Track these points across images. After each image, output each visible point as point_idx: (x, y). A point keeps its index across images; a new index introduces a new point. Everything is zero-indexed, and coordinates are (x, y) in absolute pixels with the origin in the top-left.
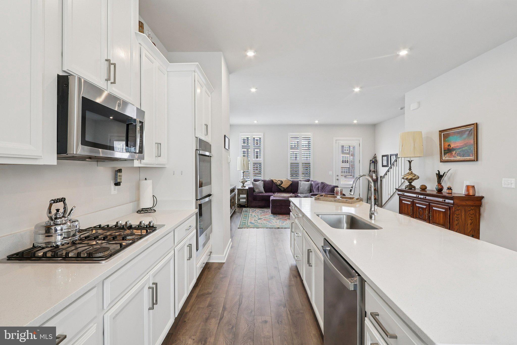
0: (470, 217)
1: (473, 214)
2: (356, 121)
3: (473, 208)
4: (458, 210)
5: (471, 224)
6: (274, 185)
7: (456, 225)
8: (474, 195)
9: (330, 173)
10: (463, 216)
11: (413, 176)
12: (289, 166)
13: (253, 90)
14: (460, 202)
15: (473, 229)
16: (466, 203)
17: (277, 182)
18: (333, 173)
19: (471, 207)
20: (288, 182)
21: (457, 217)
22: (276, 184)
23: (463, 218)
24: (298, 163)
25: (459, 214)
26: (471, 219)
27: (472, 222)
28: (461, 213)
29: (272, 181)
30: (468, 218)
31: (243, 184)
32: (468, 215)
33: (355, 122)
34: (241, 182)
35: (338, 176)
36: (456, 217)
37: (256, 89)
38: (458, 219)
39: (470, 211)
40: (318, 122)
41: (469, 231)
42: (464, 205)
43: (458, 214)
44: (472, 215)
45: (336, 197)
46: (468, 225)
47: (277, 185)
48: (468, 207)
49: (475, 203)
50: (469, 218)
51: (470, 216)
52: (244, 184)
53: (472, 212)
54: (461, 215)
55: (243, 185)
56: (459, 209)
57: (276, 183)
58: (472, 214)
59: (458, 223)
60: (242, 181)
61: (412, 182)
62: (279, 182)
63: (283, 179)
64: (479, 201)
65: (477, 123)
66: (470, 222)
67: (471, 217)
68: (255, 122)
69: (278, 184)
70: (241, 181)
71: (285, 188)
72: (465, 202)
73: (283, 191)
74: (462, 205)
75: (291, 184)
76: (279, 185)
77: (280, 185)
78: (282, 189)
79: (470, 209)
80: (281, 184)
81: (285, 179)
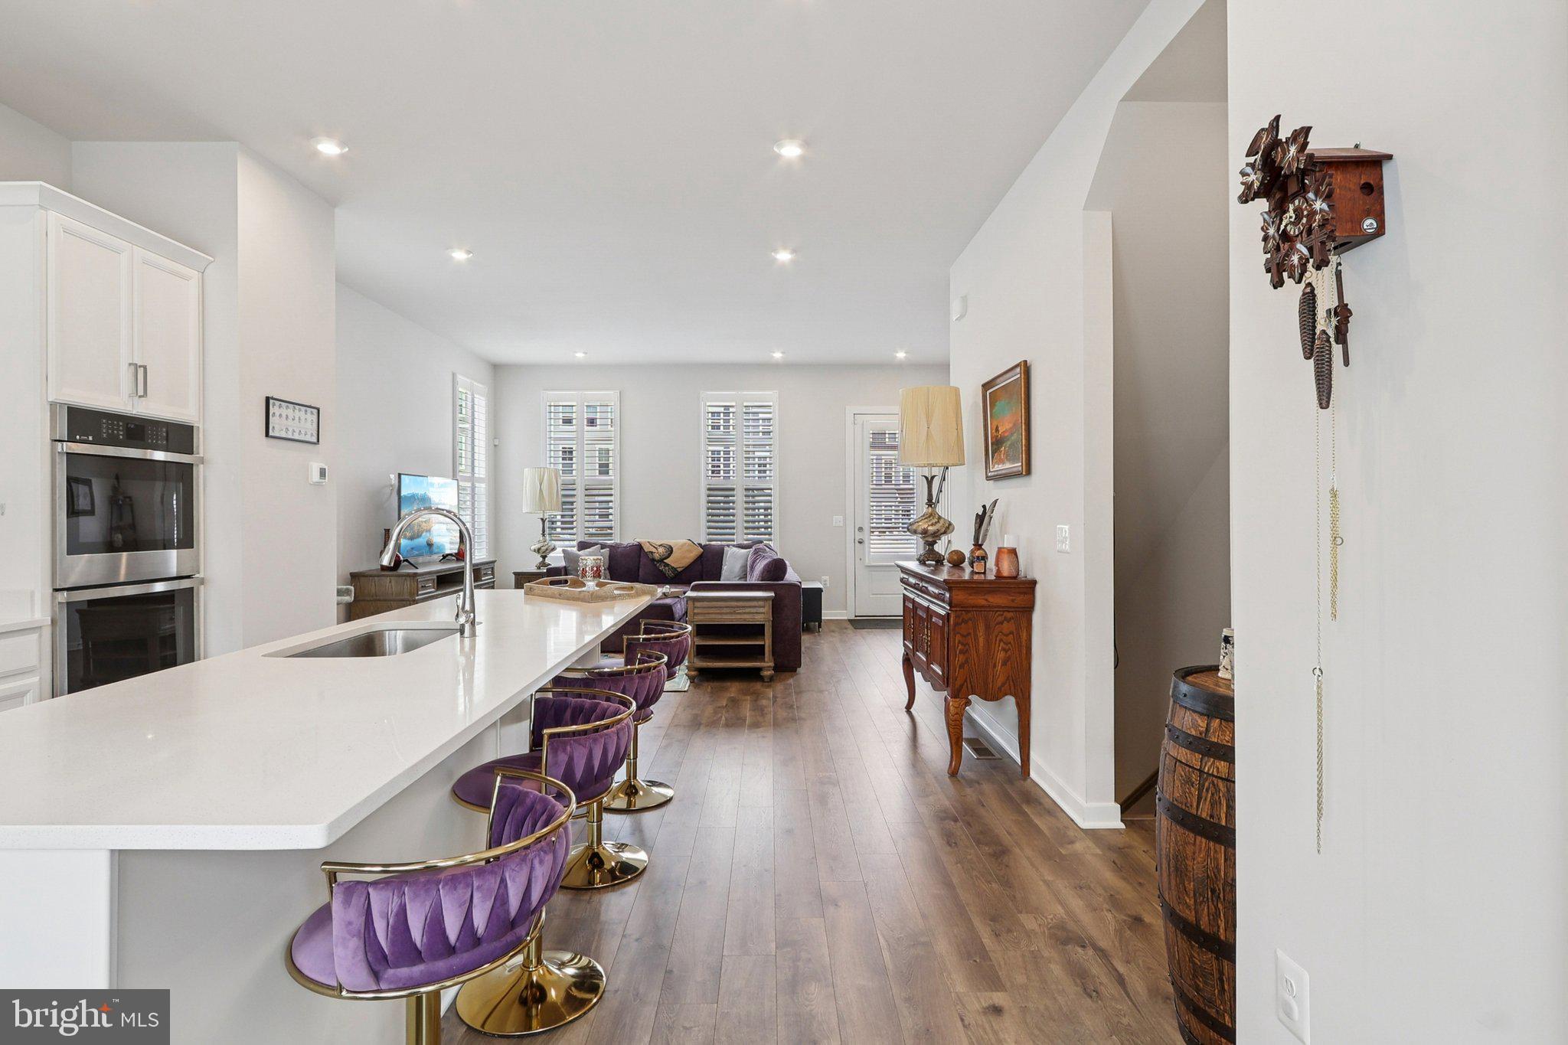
0: (1002, 644)
1: (1012, 633)
2: (905, 355)
3: (1011, 614)
4: (966, 622)
5: (1004, 664)
6: (643, 560)
7: (960, 668)
8: (1015, 578)
9: (838, 519)
10: (981, 640)
11: (930, 523)
12: (703, 499)
13: (460, 255)
14: (971, 597)
15: (1010, 678)
16: (986, 600)
17: (654, 550)
18: (845, 519)
19: (1004, 611)
20: (691, 552)
21: (962, 644)
22: (650, 556)
23: (981, 645)
24: (733, 490)
25: (969, 634)
26: (1004, 649)
27: (1009, 658)
28: (975, 631)
29: (639, 547)
30: (997, 645)
31: (544, 557)
32: (997, 637)
33: (901, 355)
34: (535, 551)
35: (861, 529)
36: (959, 642)
37: (469, 252)
38: (967, 650)
39: (1002, 623)
40: (781, 355)
41: (999, 684)
42: (983, 607)
43: (965, 634)
44: (1007, 635)
45: (584, 585)
46: (995, 666)
47: (653, 560)
48: (997, 611)
49: (1013, 601)
50: (999, 646)
51: (1001, 640)
52: (546, 556)
53: (1006, 627)
54: (976, 639)
55: (541, 559)
56: (970, 619)
57: (652, 552)
58: (1008, 632)
59: (966, 662)
60: (537, 546)
61: (935, 542)
62: (661, 550)
63: (677, 541)
64: (1025, 593)
65: (1026, 362)
66: (1001, 656)
67: (1004, 643)
68: (580, 355)
69: (657, 556)
70: (533, 548)
71: (679, 570)
72: (986, 597)
73: (672, 578)
74: (976, 607)
75: (701, 556)
76: (658, 561)
77: (661, 561)
78: (670, 574)
79: (1000, 619)
80: (666, 558)
81: (682, 541)
